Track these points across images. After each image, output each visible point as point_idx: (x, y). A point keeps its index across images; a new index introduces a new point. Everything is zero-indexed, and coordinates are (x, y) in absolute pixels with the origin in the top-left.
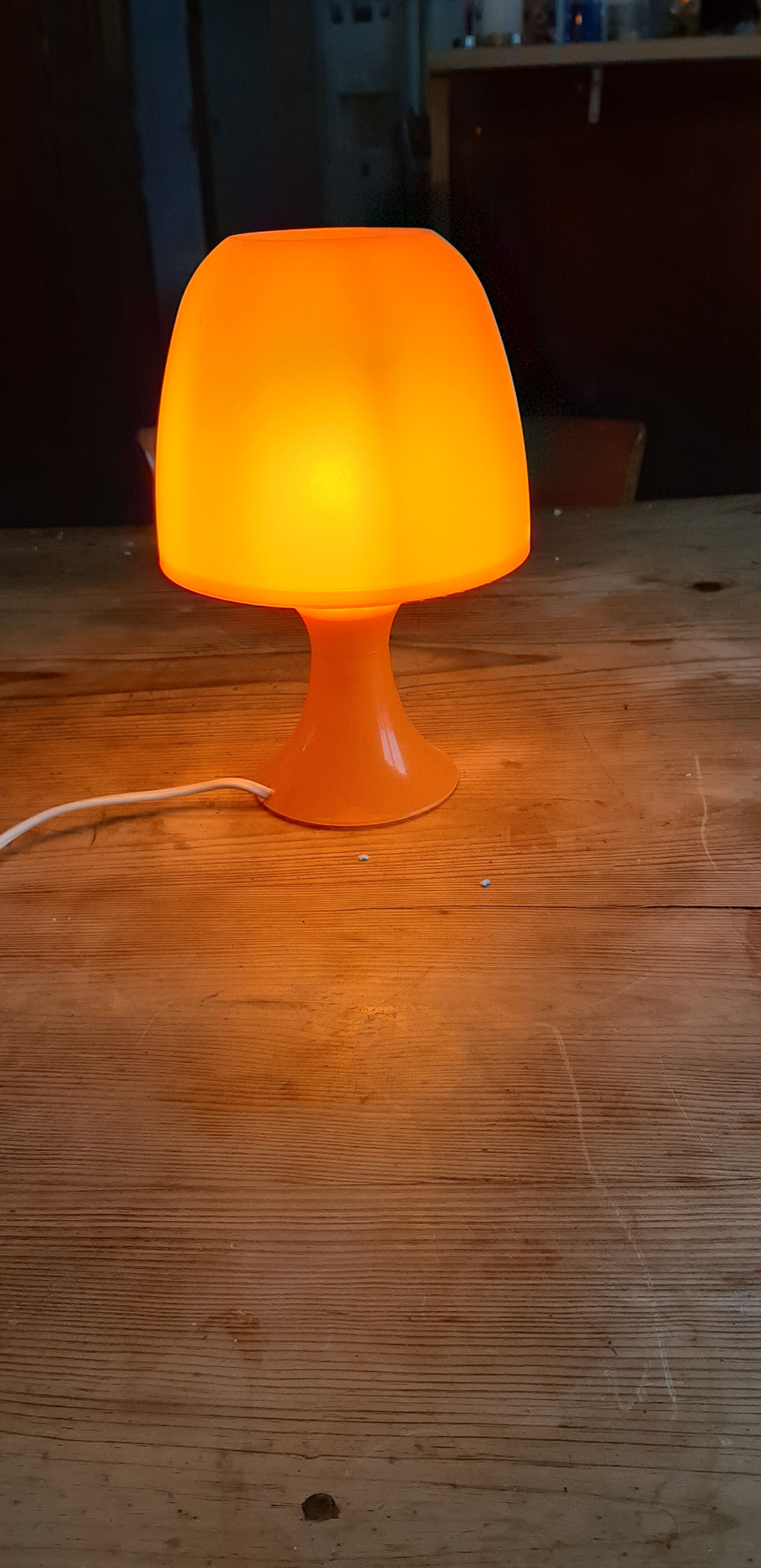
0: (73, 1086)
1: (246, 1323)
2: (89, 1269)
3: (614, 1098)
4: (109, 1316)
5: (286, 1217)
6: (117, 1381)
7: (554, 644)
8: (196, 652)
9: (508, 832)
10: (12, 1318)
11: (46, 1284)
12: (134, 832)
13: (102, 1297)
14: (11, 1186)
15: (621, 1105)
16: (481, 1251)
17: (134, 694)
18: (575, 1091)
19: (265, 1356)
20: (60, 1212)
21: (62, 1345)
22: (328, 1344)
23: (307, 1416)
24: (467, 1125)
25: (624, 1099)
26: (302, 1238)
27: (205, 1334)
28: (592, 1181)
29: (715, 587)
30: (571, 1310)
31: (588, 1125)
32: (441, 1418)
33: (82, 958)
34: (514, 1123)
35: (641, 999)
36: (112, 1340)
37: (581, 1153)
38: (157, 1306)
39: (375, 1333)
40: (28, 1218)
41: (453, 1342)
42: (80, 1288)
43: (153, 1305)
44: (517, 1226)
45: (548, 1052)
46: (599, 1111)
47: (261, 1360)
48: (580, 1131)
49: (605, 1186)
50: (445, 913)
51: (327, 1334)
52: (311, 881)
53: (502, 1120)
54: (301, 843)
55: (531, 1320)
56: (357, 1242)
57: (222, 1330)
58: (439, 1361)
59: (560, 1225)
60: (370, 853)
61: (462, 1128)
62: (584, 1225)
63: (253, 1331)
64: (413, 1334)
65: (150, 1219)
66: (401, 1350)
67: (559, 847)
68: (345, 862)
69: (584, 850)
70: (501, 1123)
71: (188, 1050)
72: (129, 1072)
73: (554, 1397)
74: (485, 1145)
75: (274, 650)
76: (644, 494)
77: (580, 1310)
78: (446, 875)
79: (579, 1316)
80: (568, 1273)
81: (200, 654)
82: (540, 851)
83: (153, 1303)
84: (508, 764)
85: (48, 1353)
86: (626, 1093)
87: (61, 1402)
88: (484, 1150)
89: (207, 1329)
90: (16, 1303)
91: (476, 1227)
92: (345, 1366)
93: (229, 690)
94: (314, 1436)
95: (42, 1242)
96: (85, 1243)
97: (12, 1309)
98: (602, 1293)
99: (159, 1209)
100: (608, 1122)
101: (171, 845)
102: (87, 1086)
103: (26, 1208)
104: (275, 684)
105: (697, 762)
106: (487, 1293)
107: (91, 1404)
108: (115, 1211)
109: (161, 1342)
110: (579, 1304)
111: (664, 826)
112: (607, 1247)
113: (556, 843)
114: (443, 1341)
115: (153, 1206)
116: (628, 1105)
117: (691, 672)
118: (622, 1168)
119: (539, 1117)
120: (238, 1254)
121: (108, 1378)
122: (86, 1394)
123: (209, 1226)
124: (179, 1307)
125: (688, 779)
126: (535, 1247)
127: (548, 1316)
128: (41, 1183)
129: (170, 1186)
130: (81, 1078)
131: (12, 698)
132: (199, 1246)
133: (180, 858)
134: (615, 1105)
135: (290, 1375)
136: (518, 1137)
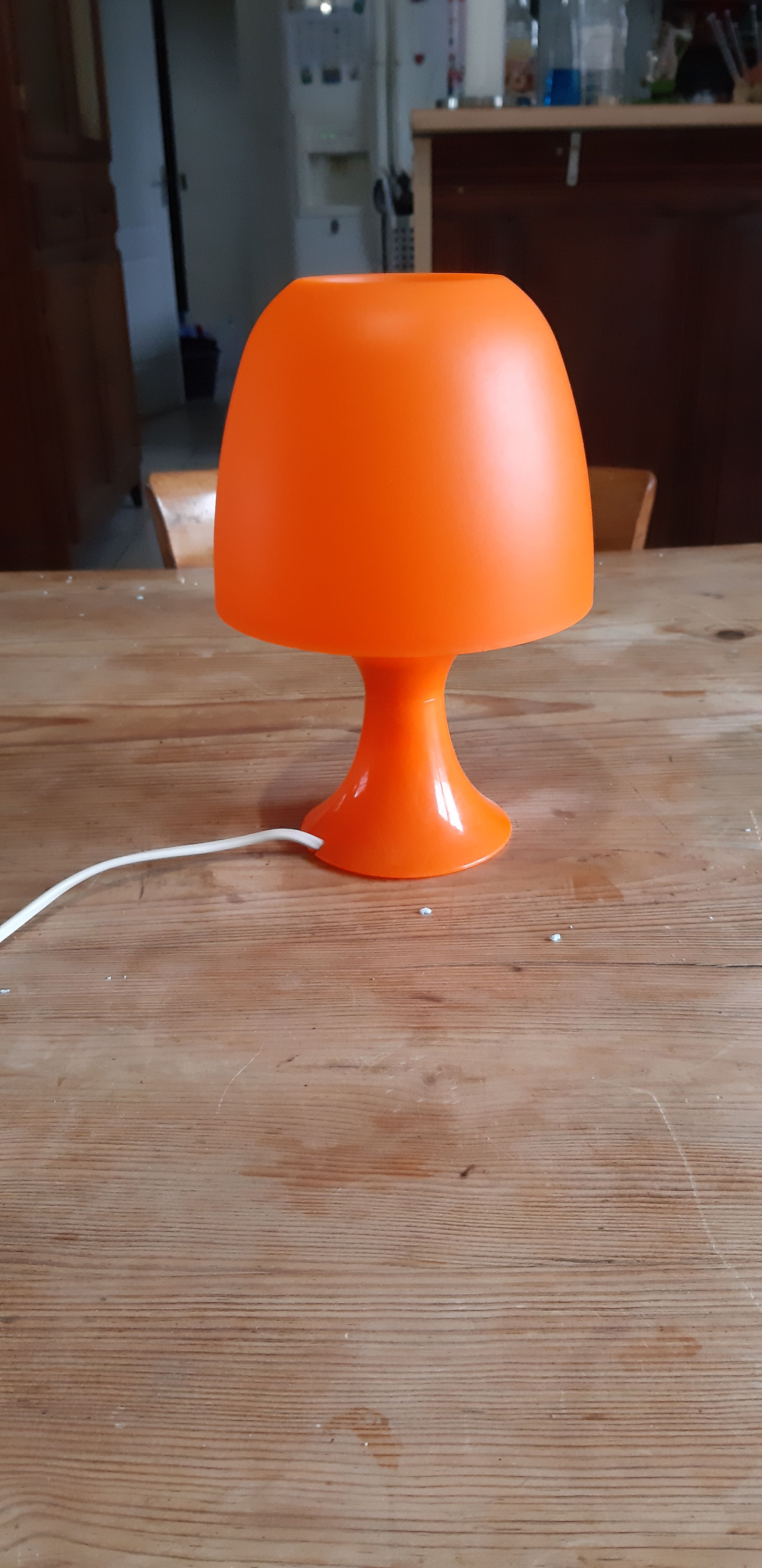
0: (151, 1160)
1: (374, 1424)
2: (196, 1364)
3: (728, 1171)
4: (223, 1417)
5: (403, 1304)
6: (244, 1492)
7: (587, 692)
8: (223, 699)
9: (572, 883)
10: (119, 1421)
11: (150, 1382)
12: (183, 884)
13: (213, 1397)
14: (98, 1271)
15: (737, 1178)
16: (615, 1339)
17: (163, 741)
18: (685, 1163)
19: (401, 1461)
20: (156, 1300)
21: (177, 1452)
22: (467, 1446)
23: (458, 1528)
24: (578, 1202)
25: (739, 1171)
26: (421, 1326)
27: (332, 1437)
28: (718, 1261)
29: (738, 635)
30: (721, 1404)
31: (706, 1200)
32: (601, 1527)
33: (144, 1019)
34: (627, 1199)
35: (739, 1065)
36: (230, 1445)
37: (703, 1231)
38: (275, 1406)
39: (516, 1433)
40: (121, 1307)
41: (600, 1442)
42: (188, 1386)
43: (271, 1405)
44: (647, 1311)
45: (652, 1122)
46: (715, 1185)
47: (396, 1466)
48: (698, 1207)
49: (734, 1266)
50: (518, 970)
51: (464, 1435)
52: (374, 936)
53: (616, 1196)
54: (359, 896)
55: (680, 1416)
56: (482, 1331)
57: (350, 1432)
58: (590, 1463)
59: (694, 1311)
60: (432, 906)
61: (574, 1205)
62: (719, 1310)
63: (384, 1432)
64: (557, 1434)
65: (253, 1307)
66: (547, 1452)
67: (627, 900)
68: (407, 916)
69: (652, 903)
70: (614, 1199)
71: (271, 1119)
72: (210, 1143)
73: (718, 1500)
74: (600, 1222)
75: (301, 696)
76: (654, 541)
77: (730, 1404)
78: (513, 929)
79: (731, 1410)
80: (711, 1363)
81: (227, 700)
82: (607, 904)
83: (271, 1402)
84: (558, 813)
85: (164, 1461)
86: (741, 1165)
87: (184, 1516)
88: (601, 1229)
89: (333, 1431)
90: (120, 1404)
91: (605, 1313)
92: (487, 1471)
93: (263, 737)
94: (467, 1551)
95: (140, 1334)
96: (187, 1334)
97: (117, 1410)
98: (752, 1385)
99: (263, 1296)
100: (727, 1197)
101: (224, 898)
102: (167, 1160)
103: (117, 1296)
104: (308, 731)
105: (752, 816)
106: (627, 1386)
107: (218, 1518)
108: (215, 1299)
109: (284, 1447)
110: (729, 1398)
111: (731, 882)
112: (748, 1333)
113: (622, 896)
114: (590, 1442)
115: (257, 1292)
116: (744, 1178)
117: (731, 725)
118: (748, 1247)
119: (652, 1192)
120: (354, 1346)
121: (233, 1488)
122: (211, 1507)
123: (318, 1314)
124: (299, 1406)
125: (748, 834)
126: (671, 1335)
127: (697, 1411)
128: (131, 1267)
129: (272, 1270)
130: (159, 1151)
131: (36, 744)
132: (311, 1337)
133: (235, 912)
134: (730, 1178)
135: (431, 1482)
136: (635, 1214)
